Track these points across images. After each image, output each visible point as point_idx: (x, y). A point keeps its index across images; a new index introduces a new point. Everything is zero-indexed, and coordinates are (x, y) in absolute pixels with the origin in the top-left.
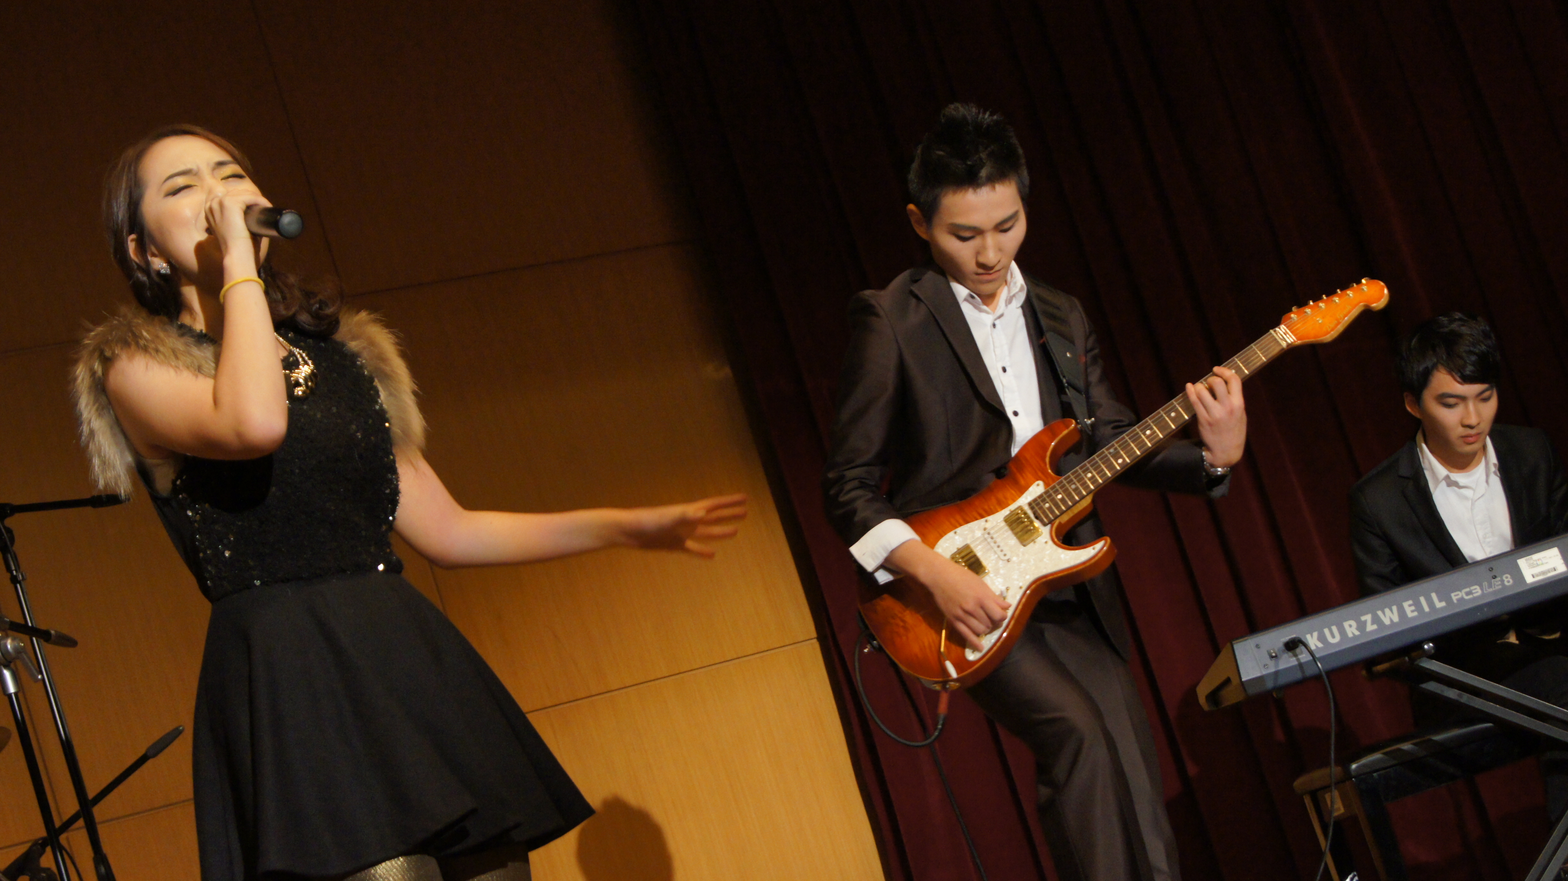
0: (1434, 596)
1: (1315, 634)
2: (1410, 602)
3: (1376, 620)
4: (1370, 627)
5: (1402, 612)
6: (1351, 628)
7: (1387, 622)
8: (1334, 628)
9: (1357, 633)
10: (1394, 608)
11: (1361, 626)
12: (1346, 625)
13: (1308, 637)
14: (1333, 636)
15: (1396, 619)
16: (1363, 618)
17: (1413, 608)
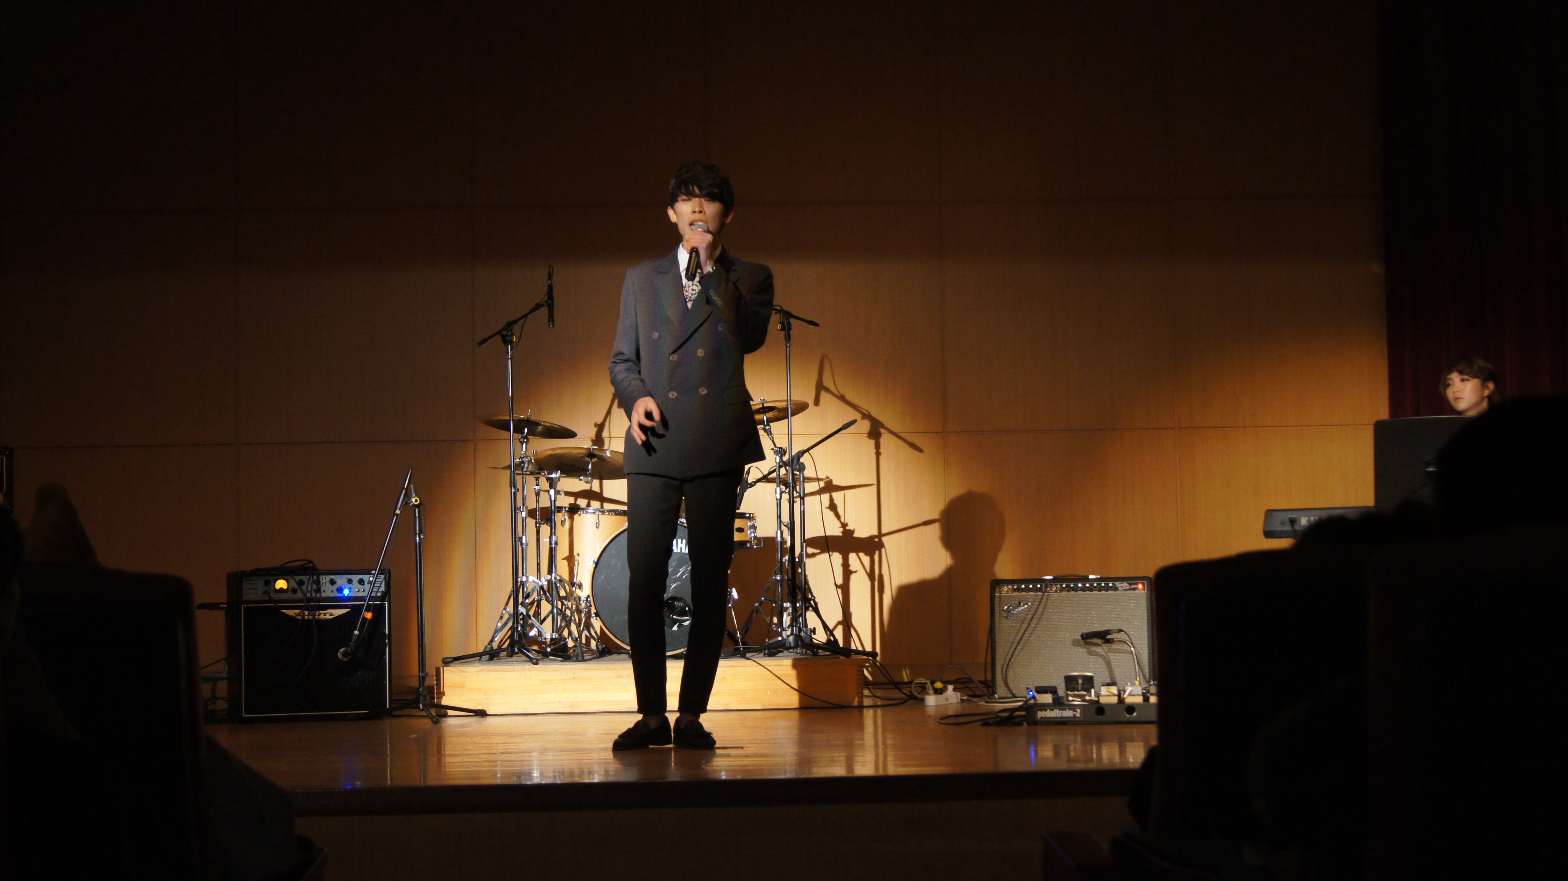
1: (1306, 518)
13: (1302, 518)
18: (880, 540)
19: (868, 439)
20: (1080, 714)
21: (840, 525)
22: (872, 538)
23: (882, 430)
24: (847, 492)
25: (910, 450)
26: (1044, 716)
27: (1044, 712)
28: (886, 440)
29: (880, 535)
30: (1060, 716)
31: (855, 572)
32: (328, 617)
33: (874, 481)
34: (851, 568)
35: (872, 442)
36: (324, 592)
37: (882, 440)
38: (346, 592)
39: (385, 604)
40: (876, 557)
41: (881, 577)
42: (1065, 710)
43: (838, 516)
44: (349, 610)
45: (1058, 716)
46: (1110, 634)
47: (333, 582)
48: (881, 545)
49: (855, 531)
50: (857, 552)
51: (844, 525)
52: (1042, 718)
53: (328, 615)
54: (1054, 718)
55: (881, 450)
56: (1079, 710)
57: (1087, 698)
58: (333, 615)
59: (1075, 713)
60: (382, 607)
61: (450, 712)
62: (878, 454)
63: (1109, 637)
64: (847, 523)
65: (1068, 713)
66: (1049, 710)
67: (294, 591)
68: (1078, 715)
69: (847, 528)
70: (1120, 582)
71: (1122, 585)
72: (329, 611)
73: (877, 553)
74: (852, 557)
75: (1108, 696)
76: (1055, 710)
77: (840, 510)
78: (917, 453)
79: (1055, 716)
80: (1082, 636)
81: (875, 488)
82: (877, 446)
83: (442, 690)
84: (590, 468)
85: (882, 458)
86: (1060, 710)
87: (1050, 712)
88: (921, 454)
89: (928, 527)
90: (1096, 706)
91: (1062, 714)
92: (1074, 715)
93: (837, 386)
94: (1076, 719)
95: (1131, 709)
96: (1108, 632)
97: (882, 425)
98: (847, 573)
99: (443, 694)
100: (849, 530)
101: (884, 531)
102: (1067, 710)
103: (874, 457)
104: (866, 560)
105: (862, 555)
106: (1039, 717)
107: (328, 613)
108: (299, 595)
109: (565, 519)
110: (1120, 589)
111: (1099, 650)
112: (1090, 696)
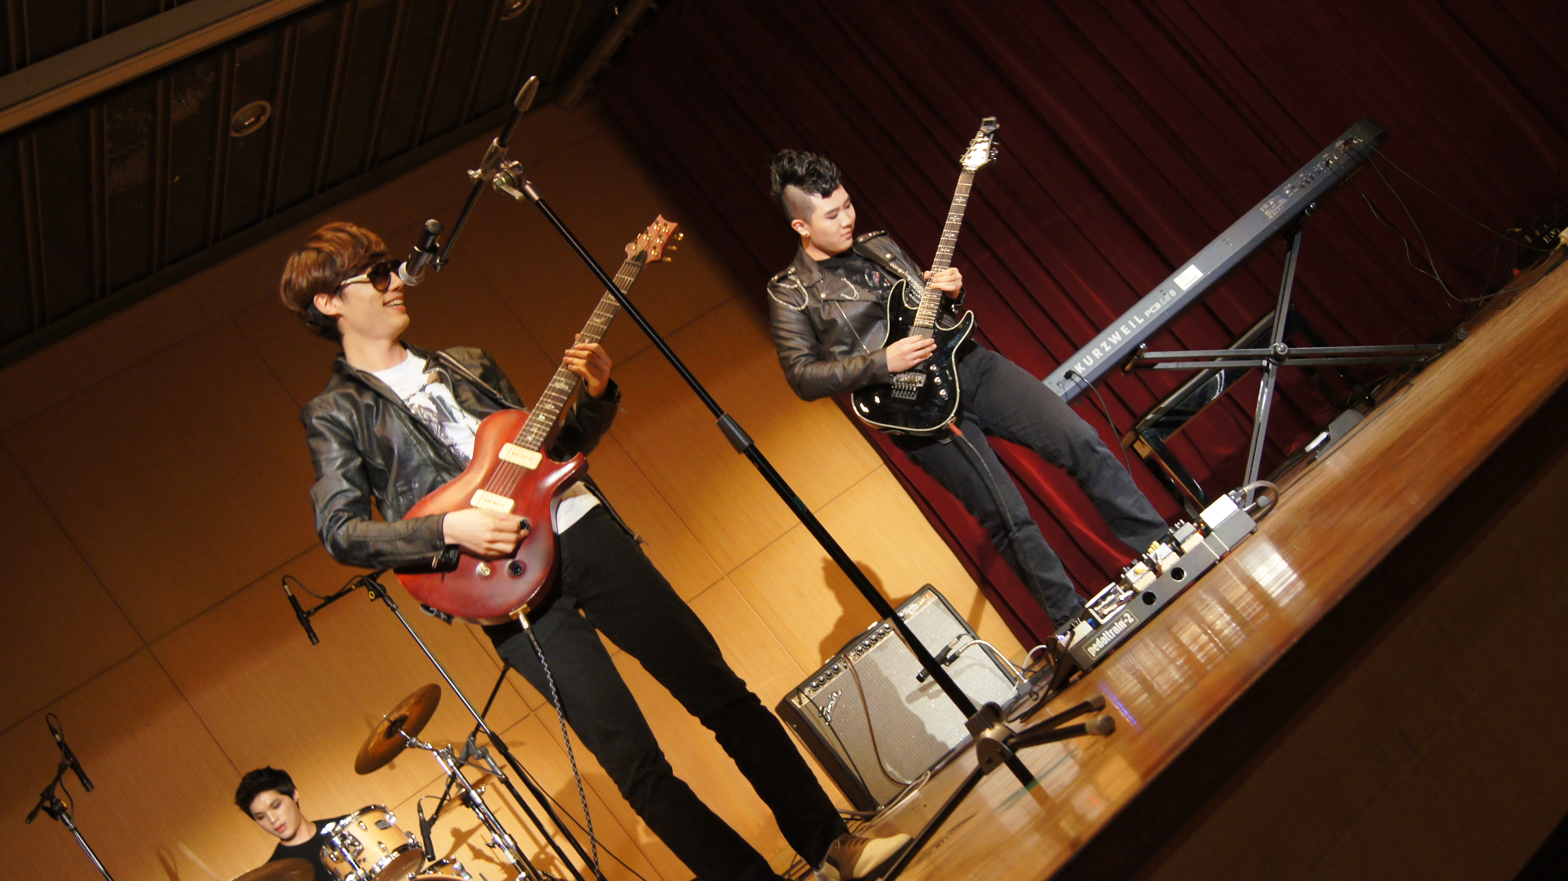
0: (1136, 318)
1: (1079, 364)
2: (1124, 326)
3: (1109, 343)
4: (1107, 348)
5: (1121, 333)
6: (1097, 353)
7: (1115, 342)
8: (1088, 357)
9: (1101, 354)
10: (1117, 333)
11: (1102, 350)
12: (1094, 352)
13: (1076, 367)
14: (1089, 361)
15: (1120, 338)
16: (1102, 345)
17: (1127, 329)
20: (1132, 617)
26: (1098, 650)
27: (1094, 645)
30: (1114, 635)
42: (1113, 625)
45: (1112, 638)
46: (950, 650)
52: (1097, 653)
54: (1109, 643)
56: (1127, 615)
57: (1121, 598)
59: (1126, 621)
63: (950, 654)
65: (1119, 627)
66: (1097, 639)
68: (1131, 620)
70: (905, 608)
71: (910, 608)
75: (1141, 577)
76: (1103, 634)
79: (1109, 640)
80: (919, 678)
86: (1107, 630)
87: (1100, 640)
90: (1140, 598)
91: (1113, 632)
92: (1127, 623)
94: (1132, 626)
95: (1177, 573)
96: (947, 649)
102: (1116, 623)
106: (1093, 655)
110: (911, 613)
112: (1122, 595)
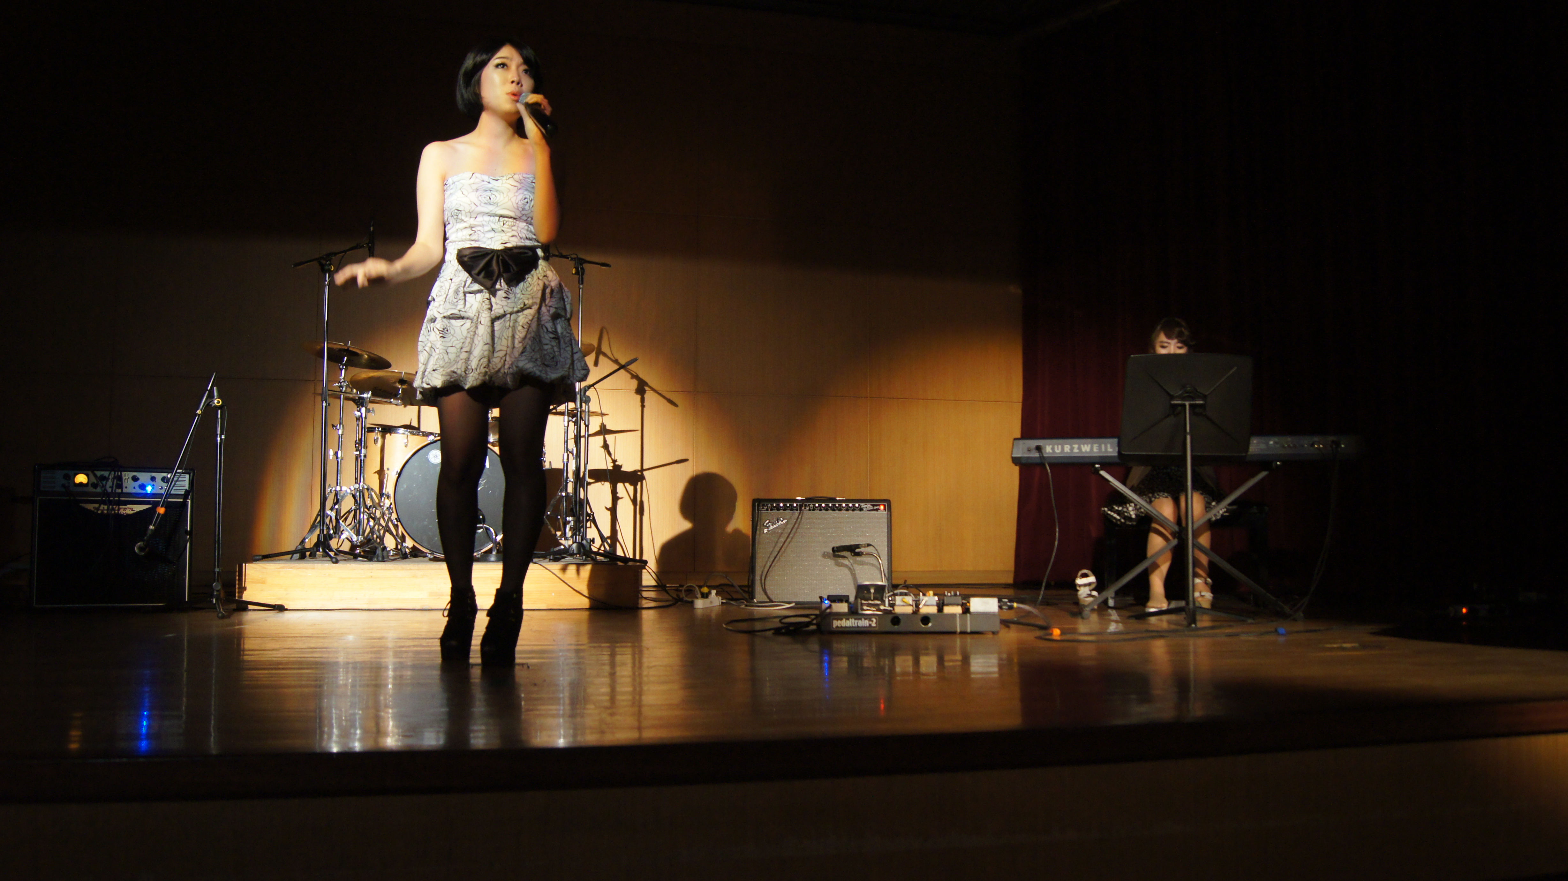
0: (1109, 446)
1: (1051, 446)
2: (1097, 445)
3: (1079, 448)
4: (1076, 450)
5: (1092, 449)
6: (1067, 448)
7: (1084, 450)
8: (1060, 446)
9: (1069, 451)
10: (1089, 446)
11: (1072, 449)
12: (1066, 446)
13: (1047, 447)
14: (1058, 449)
15: (1088, 450)
16: (1074, 446)
17: (1098, 448)
18: (642, 474)
19: (635, 394)
21: (611, 461)
22: (635, 472)
23: (647, 388)
24: (617, 435)
25: (668, 404)
26: (839, 626)
27: (839, 622)
28: (649, 395)
29: (642, 470)
30: (856, 625)
31: (622, 498)
32: (129, 512)
33: (640, 428)
34: (618, 495)
35: (639, 397)
36: (126, 487)
37: (646, 396)
38: (149, 489)
39: (188, 502)
40: (639, 487)
41: (642, 502)
42: (861, 619)
43: (610, 454)
44: (151, 506)
45: (854, 625)
46: (859, 548)
47: (135, 479)
48: (642, 478)
49: (623, 466)
50: (624, 482)
51: (614, 461)
52: (837, 627)
53: (128, 510)
54: (850, 627)
55: (646, 404)
56: (874, 620)
57: (882, 607)
58: (134, 511)
60: (184, 504)
61: (250, 607)
62: (643, 406)
63: (857, 550)
64: (616, 460)
65: (864, 623)
66: (844, 620)
67: (95, 486)
69: (617, 463)
70: (864, 504)
71: (866, 506)
72: (129, 506)
73: (639, 483)
74: (620, 486)
75: (903, 606)
76: (850, 620)
77: (611, 449)
78: (673, 407)
79: (851, 626)
80: (833, 549)
81: (640, 432)
82: (643, 400)
83: (243, 586)
84: (400, 392)
85: (645, 409)
86: (855, 619)
87: (846, 621)
88: (677, 408)
89: (679, 465)
90: (890, 616)
91: (857, 623)
92: (870, 625)
93: (613, 351)
94: (872, 629)
95: (926, 619)
96: (858, 546)
97: (646, 384)
98: (615, 499)
99: (245, 589)
100: (618, 465)
101: (645, 467)
102: (863, 619)
103: (640, 408)
104: (631, 489)
105: (627, 485)
106: (834, 626)
107: (129, 508)
108: (99, 490)
109: (378, 438)
110: (864, 510)
111: (846, 562)
112: (885, 606)
